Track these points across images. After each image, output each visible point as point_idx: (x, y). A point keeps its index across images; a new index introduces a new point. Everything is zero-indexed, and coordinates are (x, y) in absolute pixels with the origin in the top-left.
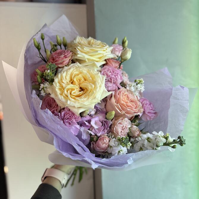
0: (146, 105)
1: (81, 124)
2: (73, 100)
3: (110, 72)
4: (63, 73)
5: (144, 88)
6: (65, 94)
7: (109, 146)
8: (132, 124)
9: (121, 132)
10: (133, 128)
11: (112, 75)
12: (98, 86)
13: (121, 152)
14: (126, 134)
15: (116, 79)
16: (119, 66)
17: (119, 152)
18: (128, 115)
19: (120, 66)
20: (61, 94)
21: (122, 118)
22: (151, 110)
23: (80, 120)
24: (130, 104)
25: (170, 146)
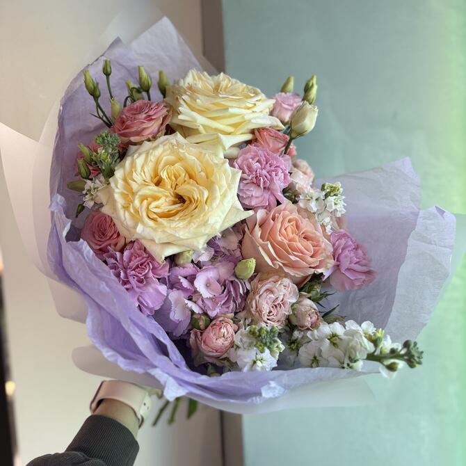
0: (343, 249)
1: (173, 285)
2: (151, 223)
3: (259, 161)
4: (138, 157)
5: (345, 207)
6: (134, 208)
7: (232, 344)
8: (301, 296)
9: (270, 312)
10: (302, 305)
11: (262, 169)
12: (218, 194)
13: (259, 363)
14: (283, 319)
15: (272, 180)
16: (284, 148)
17: (255, 362)
18: (291, 272)
19: (286, 149)
20: (126, 208)
21: (277, 277)
22: (355, 264)
23: (165, 273)
24: (299, 244)
25: (383, 364)
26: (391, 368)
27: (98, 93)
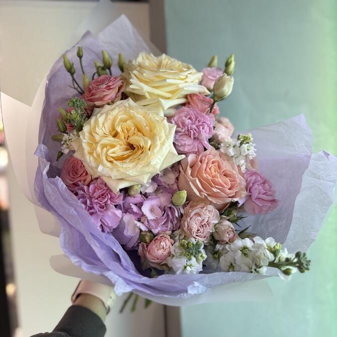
0: (253, 184)
1: (127, 210)
2: (109, 164)
3: (190, 118)
4: (100, 117)
5: (255, 152)
6: (97, 153)
7: (169, 254)
8: (221, 218)
9: (198, 230)
10: (222, 225)
11: (192, 124)
12: (159, 143)
13: (188, 268)
14: (208, 235)
15: (199, 132)
16: (209, 109)
17: (185, 267)
18: (214, 201)
19: (211, 109)
20: (91, 153)
21: (203, 204)
22: (263, 194)
23: (120, 201)
24: (220, 180)
25: (280, 270)
26: (287, 272)
27: (73, 71)
